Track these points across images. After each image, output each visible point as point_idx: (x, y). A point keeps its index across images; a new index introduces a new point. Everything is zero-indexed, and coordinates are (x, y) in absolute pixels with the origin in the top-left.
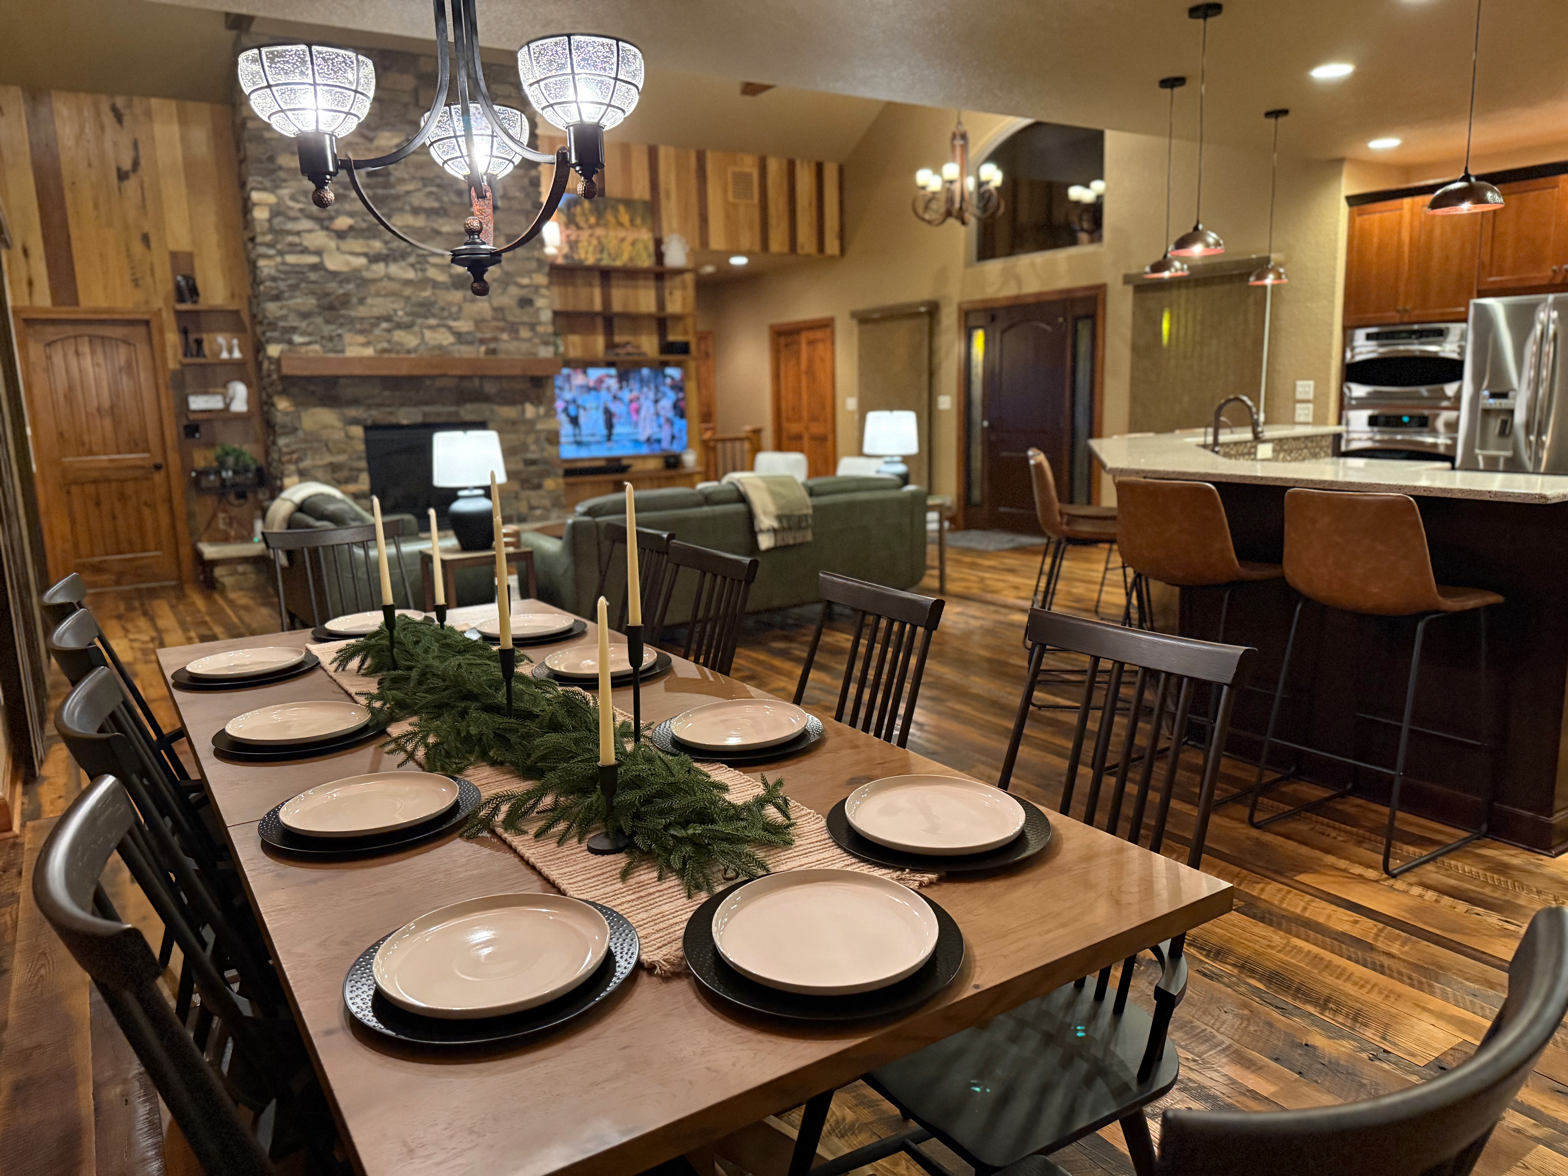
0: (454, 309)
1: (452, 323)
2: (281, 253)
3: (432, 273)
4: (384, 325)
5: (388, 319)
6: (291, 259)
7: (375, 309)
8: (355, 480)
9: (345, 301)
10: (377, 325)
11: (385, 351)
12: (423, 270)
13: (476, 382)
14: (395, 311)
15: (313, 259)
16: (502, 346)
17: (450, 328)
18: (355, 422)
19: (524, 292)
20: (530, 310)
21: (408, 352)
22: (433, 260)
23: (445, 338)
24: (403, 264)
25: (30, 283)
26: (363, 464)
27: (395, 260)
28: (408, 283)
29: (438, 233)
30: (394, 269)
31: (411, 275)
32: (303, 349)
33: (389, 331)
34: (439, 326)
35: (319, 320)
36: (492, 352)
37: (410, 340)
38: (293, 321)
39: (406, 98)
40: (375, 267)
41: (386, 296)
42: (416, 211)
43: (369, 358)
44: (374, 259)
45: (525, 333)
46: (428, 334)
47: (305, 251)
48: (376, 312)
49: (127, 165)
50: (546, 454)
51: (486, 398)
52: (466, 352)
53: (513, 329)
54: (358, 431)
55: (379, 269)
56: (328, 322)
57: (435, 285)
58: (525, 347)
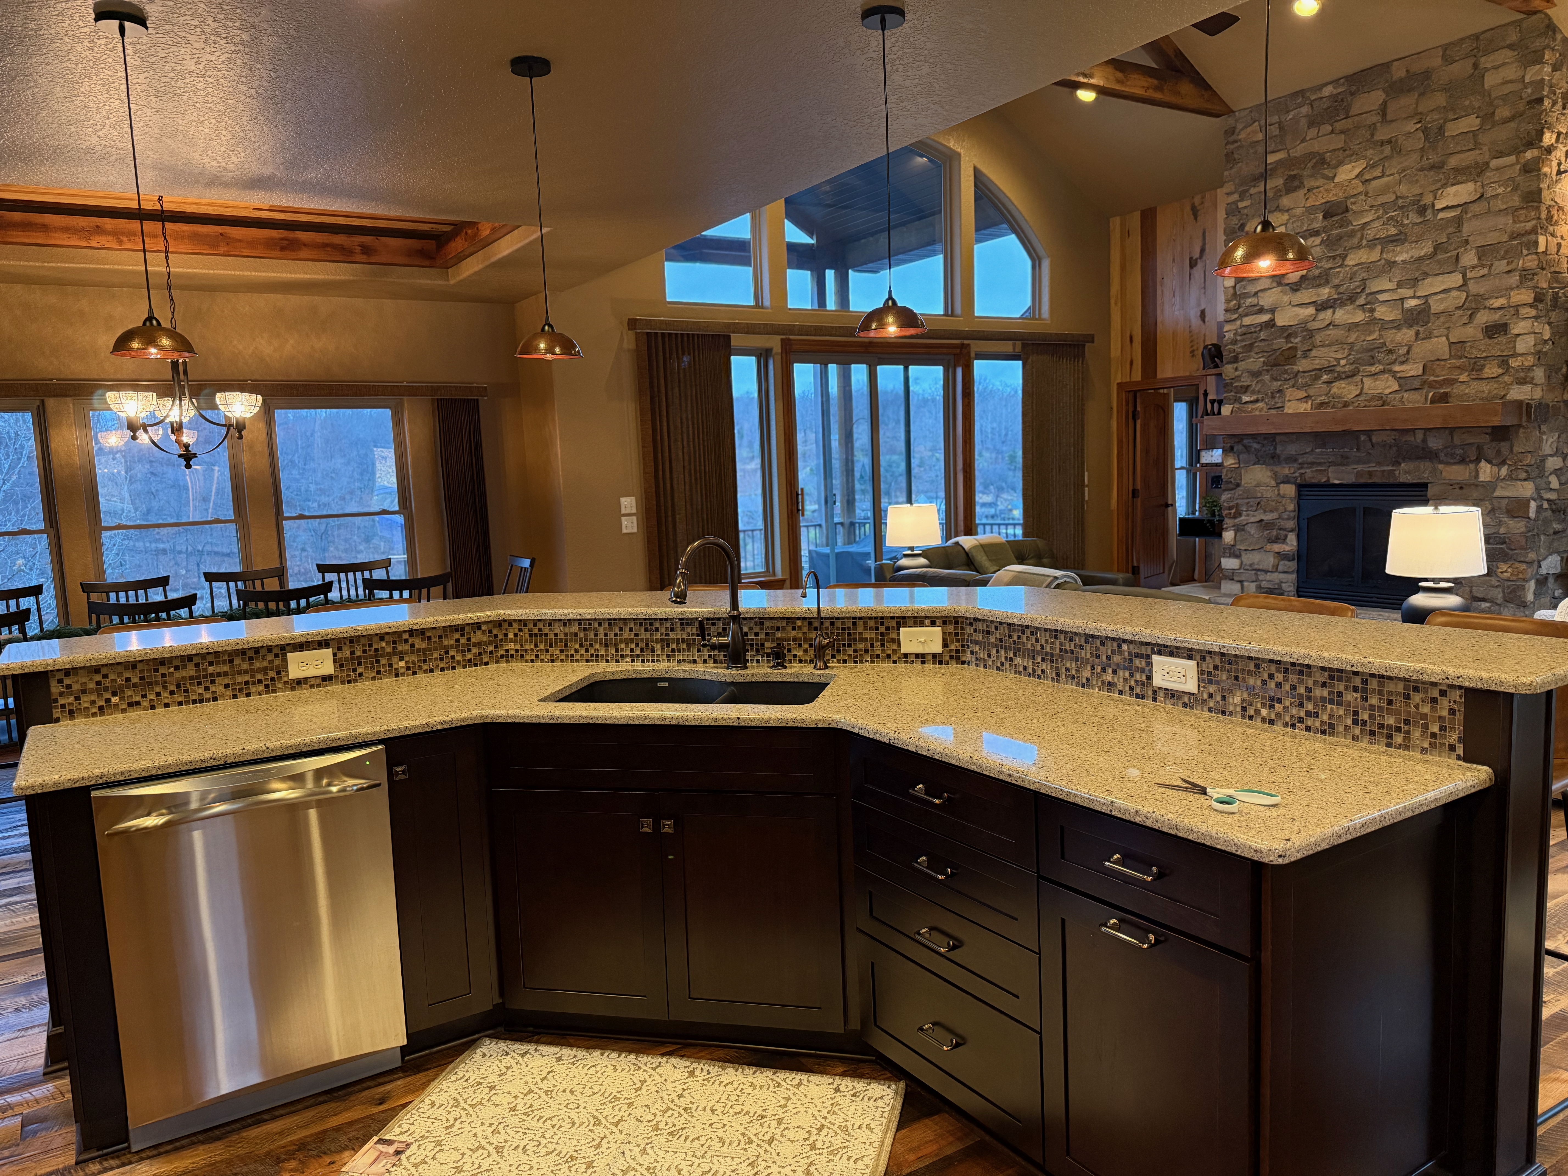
0: (1402, 351)
1: (1397, 368)
2: (1241, 317)
3: (1381, 312)
4: (1325, 377)
5: (1330, 369)
6: (1247, 321)
7: (1317, 362)
8: (1284, 540)
9: (1290, 356)
10: (1317, 378)
11: (1322, 404)
12: (1372, 311)
13: (1420, 436)
14: (1338, 360)
15: (1265, 318)
16: (1457, 390)
17: (1394, 374)
18: (1286, 481)
19: (1496, 317)
20: (1503, 339)
21: (1346, 404)
22: (1382, 297)
23: (1386, 385)
24: (1349, 308)
25: (1131, 363)
26: (1291, 524)
27: (1343, 304)
28: (1352, 327)
29: (1392, 264)
30: (1341, 315)
31: (1359, 317)
32: (1250, 407)
33: (1329, 383)
34: (1383, 372)
35: (1267, 377)
36: (1444, 398)
37: (1347, 390)
38: (1246, 381)
39: (1375, 118)
40: (1322, 315)
41: (1329, 345)
42: (1372, 244)
43: (1305, 415)
44: (1322, 307)
45: (1491, 370)
46: (1368, 382)
47: (1261, 311)
48: (1317, 364)
49: (1196, 255)
50: (1502, 530)
51: (1431, 456)
52: (1413, 399)
53: (1475, 367)
54: (1290, 490)
55: (1327, 315)
56: (1274, 379)
57: (1384, 325)
58: (1486, 388)
